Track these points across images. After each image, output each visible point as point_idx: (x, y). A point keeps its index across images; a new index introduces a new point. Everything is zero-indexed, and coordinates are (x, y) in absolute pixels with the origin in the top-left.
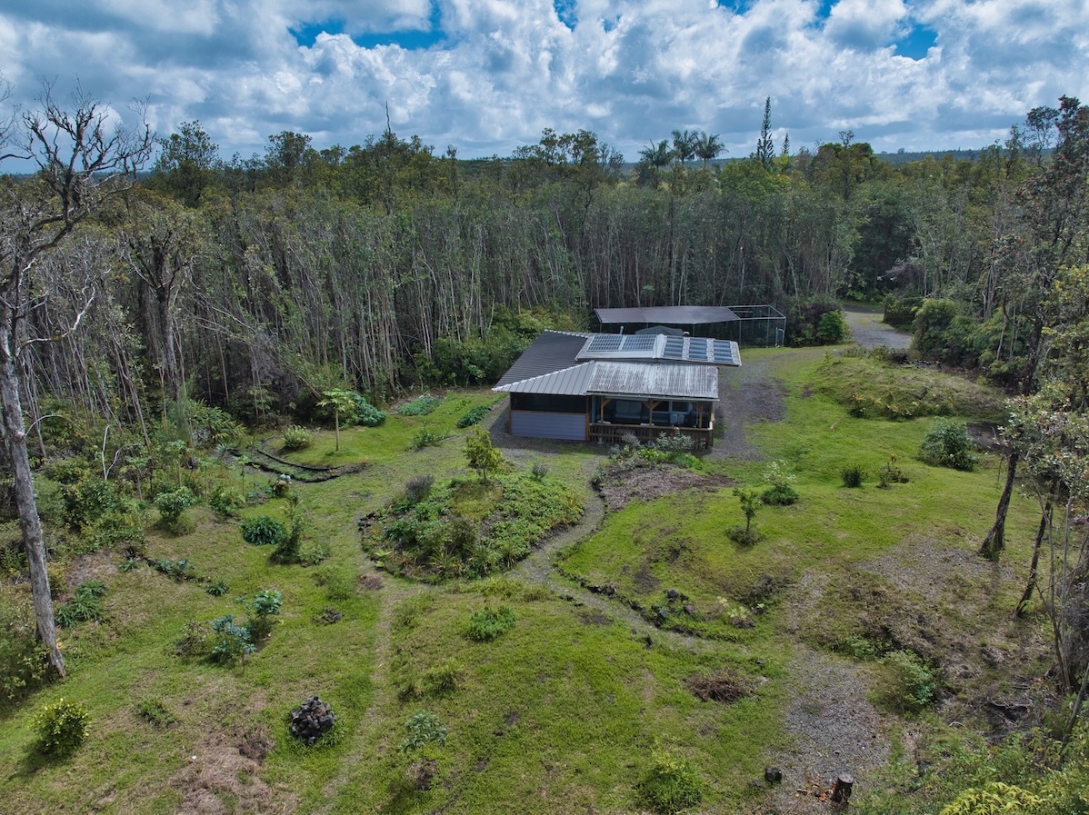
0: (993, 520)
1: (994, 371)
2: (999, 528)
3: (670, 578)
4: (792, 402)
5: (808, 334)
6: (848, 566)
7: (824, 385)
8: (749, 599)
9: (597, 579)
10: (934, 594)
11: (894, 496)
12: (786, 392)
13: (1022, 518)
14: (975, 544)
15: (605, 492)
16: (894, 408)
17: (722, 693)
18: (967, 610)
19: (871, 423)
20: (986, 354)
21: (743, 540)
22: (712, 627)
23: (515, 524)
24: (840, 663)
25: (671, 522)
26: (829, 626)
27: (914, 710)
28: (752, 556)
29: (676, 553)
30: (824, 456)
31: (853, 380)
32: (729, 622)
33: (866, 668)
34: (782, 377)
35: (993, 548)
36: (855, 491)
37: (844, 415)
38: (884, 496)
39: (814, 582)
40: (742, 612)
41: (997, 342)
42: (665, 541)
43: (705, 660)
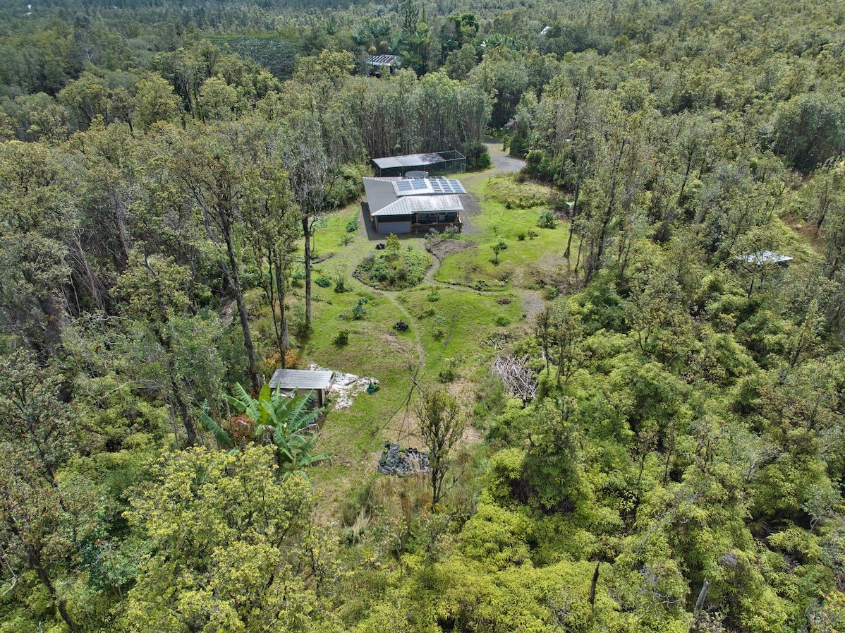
0: (567, 246)
1: (559, 183)
2: (568, 248)
3: (476, 278)
4: (481, 204)
5: (474, 163)
6: (528, 265)
7: (493, 194)
8: (503, 279)
9: (452, 281)
10: (553, 269)
11: (536, 241)
12: (478, 199)
13: (574, 244)
14: (562, 253)
15: (435, 253)
16: (523, 203)
17: (505, 302)
18: (563, 272)
19: (515, 211)
20: (556, 176)
21: (495, 262)
22: (495, 288)
23: (414, 268)
24: (532, 292)
25: (468, 260)
26: (526, 283)
27: (553, 298)
28: (500, 267)
29: (475, 269)
30: (505, 229)
31: (505, 192)
32: (500, 286)
33: (538, 292)
34: (473, 191)
35: (567, 255)
36: (523, 242)
37: (504, 209)
38: (532, 242)
39: (520, 271)
40: (503, 283)
41: (559, 171)
42: (470, 266)
43: (496, 296)
